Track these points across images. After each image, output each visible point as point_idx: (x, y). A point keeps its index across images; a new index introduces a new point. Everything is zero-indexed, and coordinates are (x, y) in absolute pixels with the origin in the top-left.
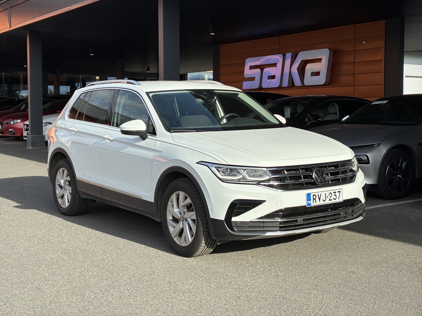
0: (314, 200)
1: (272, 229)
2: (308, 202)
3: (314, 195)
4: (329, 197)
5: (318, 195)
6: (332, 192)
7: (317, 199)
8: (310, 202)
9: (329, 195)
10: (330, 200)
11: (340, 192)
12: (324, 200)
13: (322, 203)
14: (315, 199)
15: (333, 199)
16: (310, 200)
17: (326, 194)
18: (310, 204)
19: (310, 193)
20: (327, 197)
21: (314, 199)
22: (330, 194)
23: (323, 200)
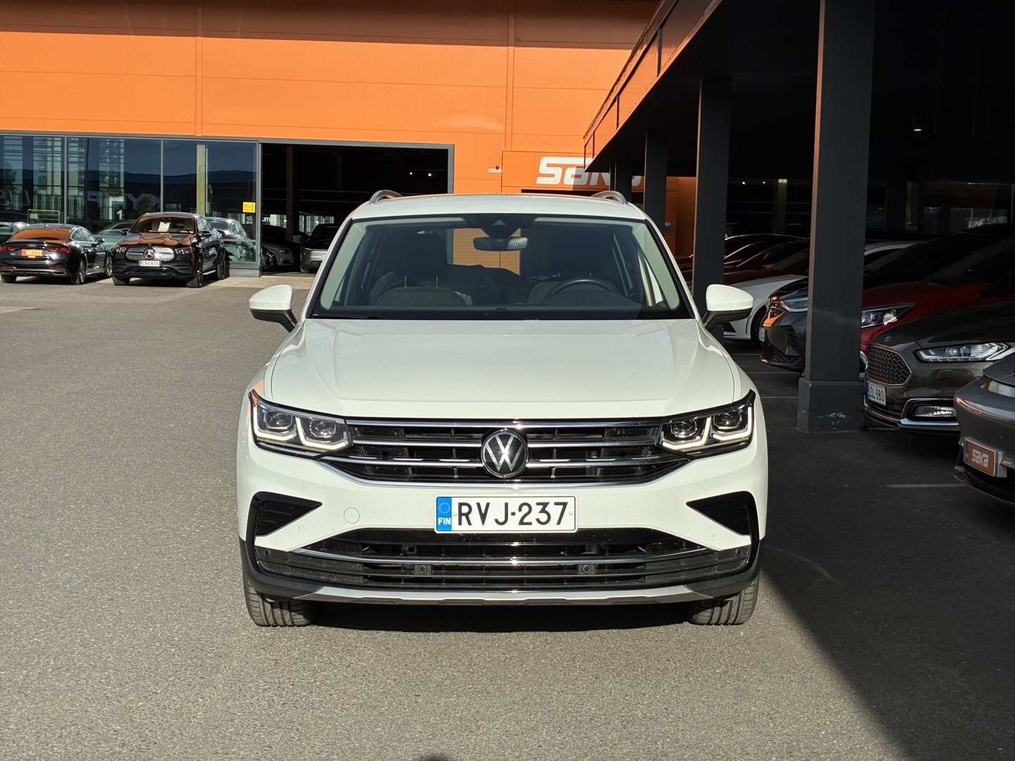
0: (464, 518)
1: (345, 580)
2: (440, 521)
3: (461, 505)
4: (519, 515)
5: (479, 505)
6: (532, 502)
7: (475, 516)
8: (447, 521)
9: (520, 510)
10: (521, 523)
11: (565, 505)
12: (502, 520)
13: (490, 527)
14: (467, 515)
15: (535, 523)
16: (451, 516)
17: (506, 505)
18: (449, 527)
19: (451, 497)
20: (513, 514)
21: (461, 514)
22: (525, 509)
23: (497, 521)
